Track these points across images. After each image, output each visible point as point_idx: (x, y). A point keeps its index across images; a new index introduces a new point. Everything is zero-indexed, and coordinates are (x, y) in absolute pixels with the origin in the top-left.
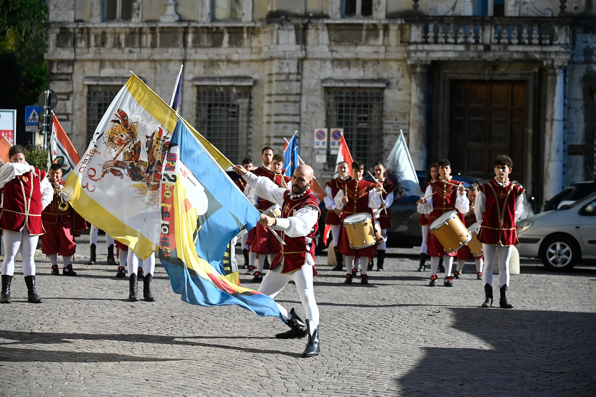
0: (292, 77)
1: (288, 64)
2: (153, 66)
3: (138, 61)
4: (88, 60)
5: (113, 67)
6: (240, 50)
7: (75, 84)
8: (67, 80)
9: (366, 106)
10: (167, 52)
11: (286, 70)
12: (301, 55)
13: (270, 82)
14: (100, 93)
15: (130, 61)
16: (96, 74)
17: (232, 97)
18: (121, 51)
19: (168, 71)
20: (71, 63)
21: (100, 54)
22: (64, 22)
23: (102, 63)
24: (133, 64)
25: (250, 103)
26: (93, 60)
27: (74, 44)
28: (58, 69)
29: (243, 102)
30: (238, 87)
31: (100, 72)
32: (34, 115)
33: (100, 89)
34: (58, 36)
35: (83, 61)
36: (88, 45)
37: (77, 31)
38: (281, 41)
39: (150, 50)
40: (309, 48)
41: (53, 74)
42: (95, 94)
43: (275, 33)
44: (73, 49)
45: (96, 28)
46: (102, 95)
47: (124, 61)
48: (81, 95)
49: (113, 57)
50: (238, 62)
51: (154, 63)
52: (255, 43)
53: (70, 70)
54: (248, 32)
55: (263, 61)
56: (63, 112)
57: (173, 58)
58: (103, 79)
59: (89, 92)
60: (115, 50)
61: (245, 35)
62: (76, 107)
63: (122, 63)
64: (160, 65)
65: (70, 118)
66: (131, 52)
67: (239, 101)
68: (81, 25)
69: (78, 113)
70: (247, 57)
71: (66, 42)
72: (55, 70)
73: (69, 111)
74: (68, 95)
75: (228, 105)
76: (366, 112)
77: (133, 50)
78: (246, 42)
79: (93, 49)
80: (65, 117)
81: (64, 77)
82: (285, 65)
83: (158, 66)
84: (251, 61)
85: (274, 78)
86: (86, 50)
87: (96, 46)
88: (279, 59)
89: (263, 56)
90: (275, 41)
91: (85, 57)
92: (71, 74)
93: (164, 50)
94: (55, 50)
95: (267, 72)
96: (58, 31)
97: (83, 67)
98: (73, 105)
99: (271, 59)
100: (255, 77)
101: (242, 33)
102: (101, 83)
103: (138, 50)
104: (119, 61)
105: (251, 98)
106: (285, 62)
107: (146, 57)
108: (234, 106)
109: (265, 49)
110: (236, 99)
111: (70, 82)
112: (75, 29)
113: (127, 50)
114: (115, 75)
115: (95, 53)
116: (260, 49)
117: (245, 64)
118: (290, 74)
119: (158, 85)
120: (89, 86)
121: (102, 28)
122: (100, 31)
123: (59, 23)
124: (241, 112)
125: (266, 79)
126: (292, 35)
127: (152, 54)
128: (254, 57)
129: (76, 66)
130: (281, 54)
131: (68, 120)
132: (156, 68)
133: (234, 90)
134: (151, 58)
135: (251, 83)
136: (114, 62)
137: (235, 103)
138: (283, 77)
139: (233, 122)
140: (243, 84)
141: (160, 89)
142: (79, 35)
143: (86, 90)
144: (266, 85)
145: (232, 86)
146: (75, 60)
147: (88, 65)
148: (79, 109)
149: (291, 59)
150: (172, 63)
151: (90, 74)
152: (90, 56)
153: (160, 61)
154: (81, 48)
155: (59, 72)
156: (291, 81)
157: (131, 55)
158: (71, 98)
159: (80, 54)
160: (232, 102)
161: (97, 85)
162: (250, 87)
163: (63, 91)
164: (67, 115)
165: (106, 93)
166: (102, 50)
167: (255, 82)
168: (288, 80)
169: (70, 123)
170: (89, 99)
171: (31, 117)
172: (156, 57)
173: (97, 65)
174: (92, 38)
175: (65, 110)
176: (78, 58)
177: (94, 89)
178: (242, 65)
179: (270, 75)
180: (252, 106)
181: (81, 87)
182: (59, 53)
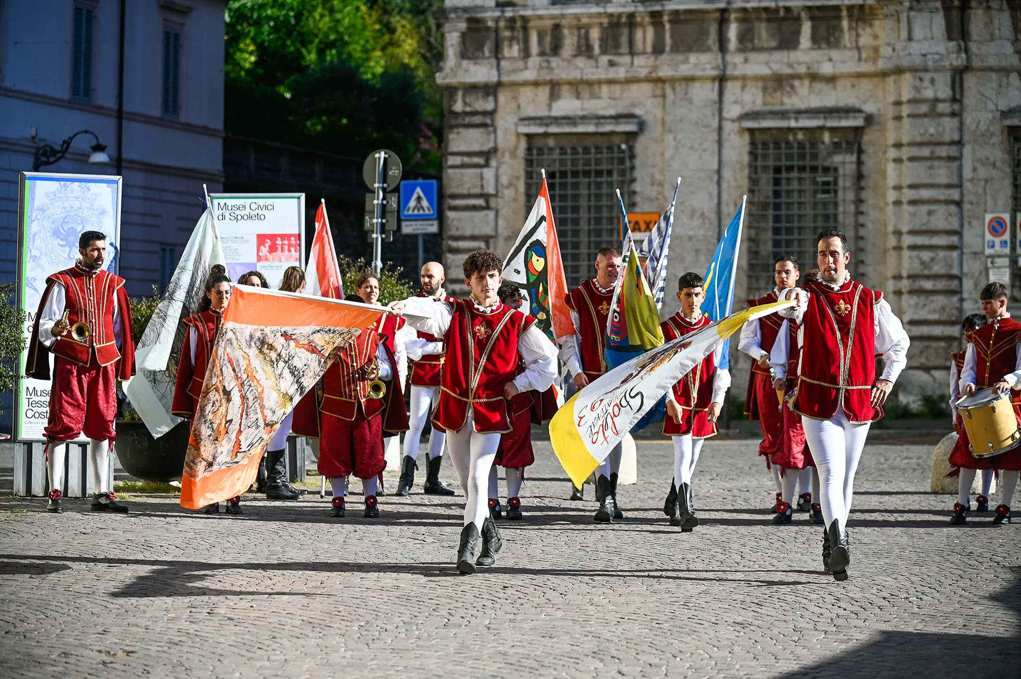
0: (942, 107)
1: (932, 81)
2: (659, 92)
3: (628, 81)
4: (525, 84)
5: (578, 96)
6: (835, 54)
7: (500, 133)
8: (484, 125)
10: (686, 61)
11: (929, 94)
12: (959, 61)
13: (898, 118)
14: (551, 149)
15: (610, 82)
16: (543, 112)
17: (822, 150)
18: (592, 62)
19: (690, 101)
20: (491, 90)
21: (550, 69)
22: (476, 8)
23: (555, 88)
24: (617, 88)
25: (860, 163)
26: (536, 84)
27: (497, 53)
28: (465, 103)
29: (845, 162)
30: (833, 130)
31: (550, 106)
32: (419, 198)
33: (551, 142)
34: (463, 35)
35: (514, 85)
36: (526, 53)
37: (502, 24)
38: (918, 33)
39: (652, 59)
40: (973, 47)
41: (456, 114)
42: (541, 151)
43: (904, 17)
44: (494, 61)
45: (540, 17)
46: (556, 155)
47: (600, 82)
48: (513, 154)
49: (576, 75)
50: (832, 79)
51: (659, 85)
52: (865, 39)
53: (490, 106)
54: (850, 17)
55: (884, 74)
56: (477, 191)
57: (698, 73)
58: (557, 120)
59: (529, 150)
60: (581, 62)
61: (845, 24)
62: (504, 180)
63: (596, 87)
64: (674, 89)
65: (493, 202)
66: (612, 64)
67: (837, 159)
68: (509, 13)
69: (508, 193)
70: (851, 67)
71: (480, 48)
72: (458, 107)
73: (490, 190)
74: (488, 155)
75: (814, 169)
77: (617, 59)
78: (847, 38)
79: (535, 60)
80: (481, 202)
81: (478, 120)
82: (926, 83)
83: (669, 91)
84: (859, 76)
85: (905, 110)
86: (520, 64)
87: (542, 54)
88: (914, 70)
89: (881, 65)
90: (904, 34)
91: (518, 77)
92: (492, 113)
93: (681, 57)
94: (458, 65)
95: (891, 99)
96: (463, 26)
97: (515, 98)
98: (497, 177)
99: (899, 71)
100: (869, 108)
101: (839, 18)
102: (553, 129)
103: (626, 59)
104: (590, 83)
105: (860, 151)
106: (927, 76)
107: (643, 73)
108: (826, 170)
109: (886, 51)
110: (830, 155)
111: (491, 129)
112: (497, 20)
113: (604, 59)
114: (581, 113)
115: (541, 68)
116: (876, 50)
117: (847, 83)
118: (936, 100)
119: (670, 131)
120: (529, 136)
121: (552, 17)
122: (548, 23)
123: (465, 10)
124: (841, 183)
125: (890, 112)
126: (939, 21)
127: (655, 68)
128: (864, 68)
129: (503, 97)
130: (918, 61)
131: (487, 207)
132: (664, 96)
133: (827, 137)
134: (654, 75)
135: (860, 122)
136: (578, 86)
137: (827, 163)
138: (924, 108)
139: (825, 204)
140: (844, 123)
141: (675, 139)
142: (507, 33)
143: (523, 145)
144: (891, 125)
145: (821, 128)
146: (499, 85)
147: (526, 94)
148: (510, 185)
149: (937, 70)
150: (697, 85)
151: (530, 111)
152: (530, 75)
153: (672, 81)
154: (512, 58)
155: (468, 109)
156: (940, 115)
157: (614, 69)
158: (493, 163)
159: (509, 72)
160: (820, 163)
161: (546, 135)
162: (858, 130)
163: (476, 148)
164: (486, 197)
165: (563, 151)
166: (554, 61)
167: (869, 119)
168: (932, 114)
169: (491, 214)
170: (529, 162)
171: (412, 203)
172: (665, 72)
173: (543, 93)
174: (534, 39)
175: (482, 187)
176: (505, 79)
177: (539, 142)
178: (841, 83)
179: (898, 103)
180: (865, 170)
181: (513, 139)
182: (467, 71)
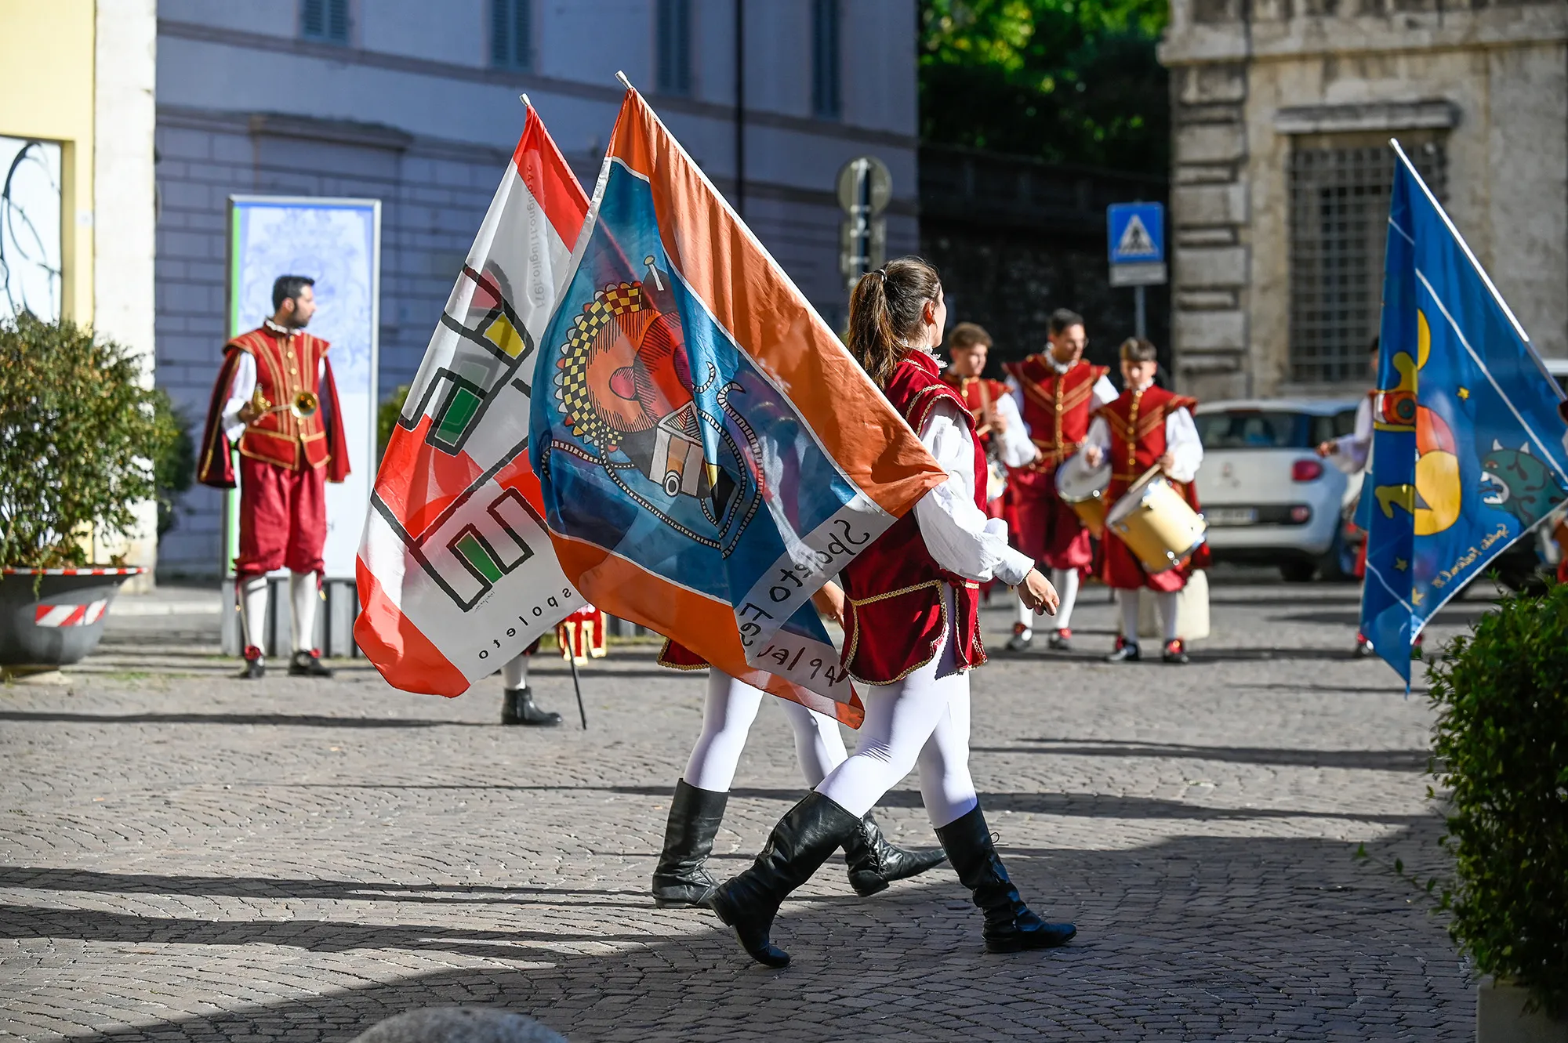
2: (1480, 65)
3: (1437, 50)
4: (1288, 58)
5: (1363, 73)
7: (1253, 133)
8: (1227, 121)
10: (1519, 18)
14: (1324, 155)
15: (1410, 52)
16: (1312, 99)
18: (1382, 24)
19: (1526, 78)
20: (1237, 68)
21: (1322, 35)
23: (1330, 63)
24: (1419, 62)
26: (1302, 57)
27: (1246, 12)
28: (1202, 90)
31: (1323, 91)
32: (1136, 231)
33: (1325, 144)
35: (1272, 60)
36: (1288, 12)
39: (1470, 14)
41: (1188, 106)
42: (1309, 158)
44: (1240, 26)
46: (1332, 163)
47: (1395, 53)
48: (1272, 163)
49: (1359, 42)
51: (1481, 56)
53: (1234, 91)
56: (1219, 218)
57: (1537, 35)
58: (1332, 111)
59: (1294, 155)
60: (1367, 23)
62: (1259, 201)
63: (1389, 62)
64: (1501, 60)
65: (1243, 235)
66: (1412, 25)
69: (1264, 222)
71: (1222, 6)
72: (1191, 94)
73: (1238, 215)
74: (1235, 166)
77: (1419, 17)
79: (1300, 22)
80: (1224, 235)
81: (1219, 113)
83: (1495, 65)
86: (1279, 28)
87: (1311, 12)
91: (1276, 48)
92: (1239, 104)
93: (1510, 12)
94: (1190, 33)
97: (1272, 80)
98: (1248, 198)
102: (1327, 125)
103: (1431, 18)
104: (1380, 55)
107: (1456, 36)
111: (1237, 127)
113: (1400, 18)
114: (1366, 99)
115: (1308, 34)
119: (1497, 123)
120: (1295, 137)
127: (1473, 29)
129: (1256, 78)
131: (1234, 243)
132: (1487, 71)
134: (1473, 41)
136: (1365, 60)
141: (1505, 135)
143: (1285, 148)
146: (1249, 60)
147: (1289, 74)
148: (1268, 209)
150: (1535, 54)
151: (1294, 99)
152: (1293, 44)
153: (1499, 48)
154: (1268, 21)
155: (1206, 98)
157: (1414, 33)
158: (1243, 177)
159: (1264, 41)
161: (1317, 134)
163: (1217, 154)
164: (1233, 227)
165: (1341, 156)
166: (1329, 24)
169: (1239, 254)
170: (1294, 174)
171: (1127, 239)
172: (1488, 34)
173: (1314, 70)
175: (1227, 212)
176: (1258, 51)
177: (1308, 145)
181: (1270, 141)
182: (1202, 42)
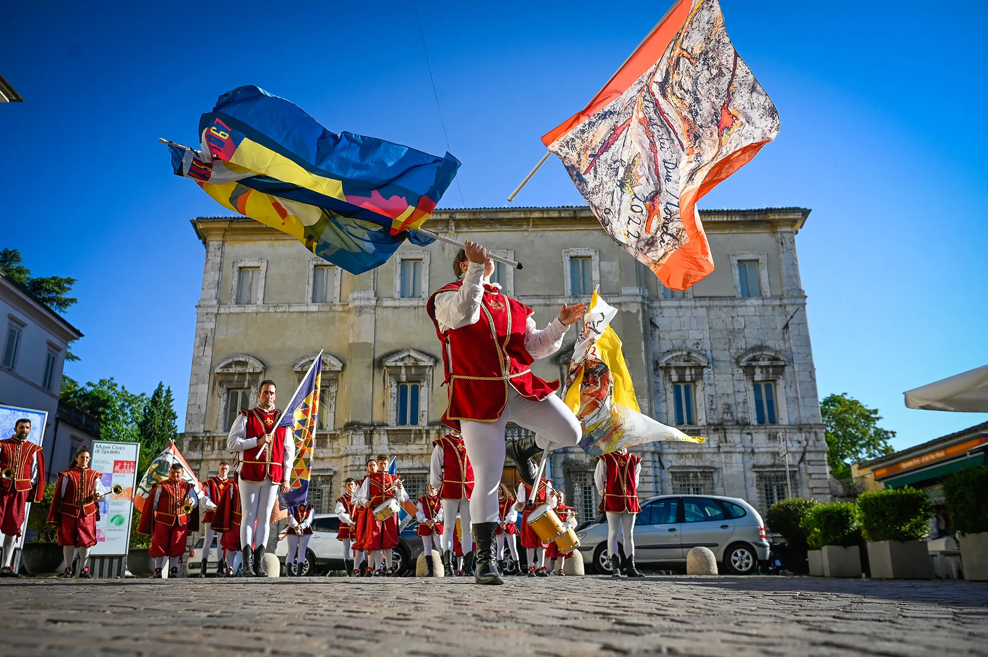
0: (362, 468)
1: (359, 459)
4: (212, 460)
6: (324, 450)
7: (201, 477)
9: (414, 487)
11: (357, 463)
12: (369, 451)
13: (346, 472)
17: (318, 485)
21: (222, 455)
22: (196, 433)
25: (331, 488)
26: (216, 460)
27: (202, 448)
29: (326, 488)
30: (322, 476)
34: (190, 442)
35: (208, 460)
36: (213, 449)
37: (205, 439)
38: (355, 442)
40: (374, 447)
43: (350, 437)
44: (201, 452)
45: (219, 436)
50: (323, 459)
52: (335, 445)
53: (198, 467)
54: (330, 438)
55: (342, 457)
61: (328, 440)
67: (323, 486)
68: (208, 435)
70: (330, 455)
71: (196, 447)
75: (315, 490)
76: (414, 491)
78: (329, 445)
79: (216, 451)
82: (357, 459)
84: (333, 458)
85: (349, 469)
86: (211, 453)
87: (219, 449)
88: (353, 455)
89: (341, 453)
90: (350, 443)
91: (209, 457)
92: (198, 470)
94: (187, 453)
95: (343, 466)
96: (191, 439)
97: (207, 465)
99: (347, 455)
100: (335, 469)
101: (326, 438)
105: (331, 484)
106: (357, 457)
108: (319, 490)
109: (343, 449)
110: (320, 485)
112: (203, 437)
115: (218, 454)
116: (339, 449)
117: (328, 460)
118: (360, 465)
121: (224, 436)
122: (222, 439)
123: (192, 433)
124: (324, 495)
125: (343, 469)
126: (363, 437)
128: (334, 455)
129: (203, 464)
130: (354, 452)
133: (320, 479)
135: (332, 474)
137: (320, 488)
138: (355, 468)
139: (318, 502)
140: (326, 474)
142: (207, 442)
144: (343, 474)
145: (318, 476)
146: (202, 460)
147: (212, 463)
149: (361, 455)
152: (214, 456)
154: (207, 451)
156: (361, 470)
159: (206, 456)
160: (317, 488)
162: (331, 476)
166: (223, 452)
167: (335, 472)
168: (359, 470)
174: (216, 444)
176: (204, 458)
178: (325, 460)
179: (346, 467)
180: (332, 490)
182: (190, 455)
